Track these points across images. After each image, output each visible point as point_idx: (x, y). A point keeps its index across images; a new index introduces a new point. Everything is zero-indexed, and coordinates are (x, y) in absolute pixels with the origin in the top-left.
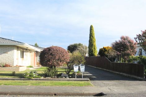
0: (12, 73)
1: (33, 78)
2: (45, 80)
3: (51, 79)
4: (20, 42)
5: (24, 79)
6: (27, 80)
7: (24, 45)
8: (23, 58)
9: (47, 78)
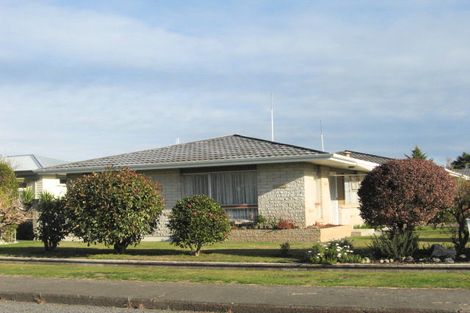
0: (279, 247)
1: (338, 264)
2: (375, 268)
3: (393, 266)
4: (320, 152)
5: (309, 265)
6: (318, 268)
7: (331, 159)
8: (343, 198)
9: (382, 261)
